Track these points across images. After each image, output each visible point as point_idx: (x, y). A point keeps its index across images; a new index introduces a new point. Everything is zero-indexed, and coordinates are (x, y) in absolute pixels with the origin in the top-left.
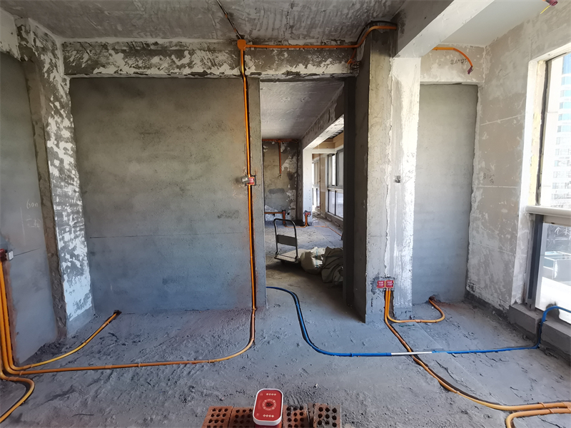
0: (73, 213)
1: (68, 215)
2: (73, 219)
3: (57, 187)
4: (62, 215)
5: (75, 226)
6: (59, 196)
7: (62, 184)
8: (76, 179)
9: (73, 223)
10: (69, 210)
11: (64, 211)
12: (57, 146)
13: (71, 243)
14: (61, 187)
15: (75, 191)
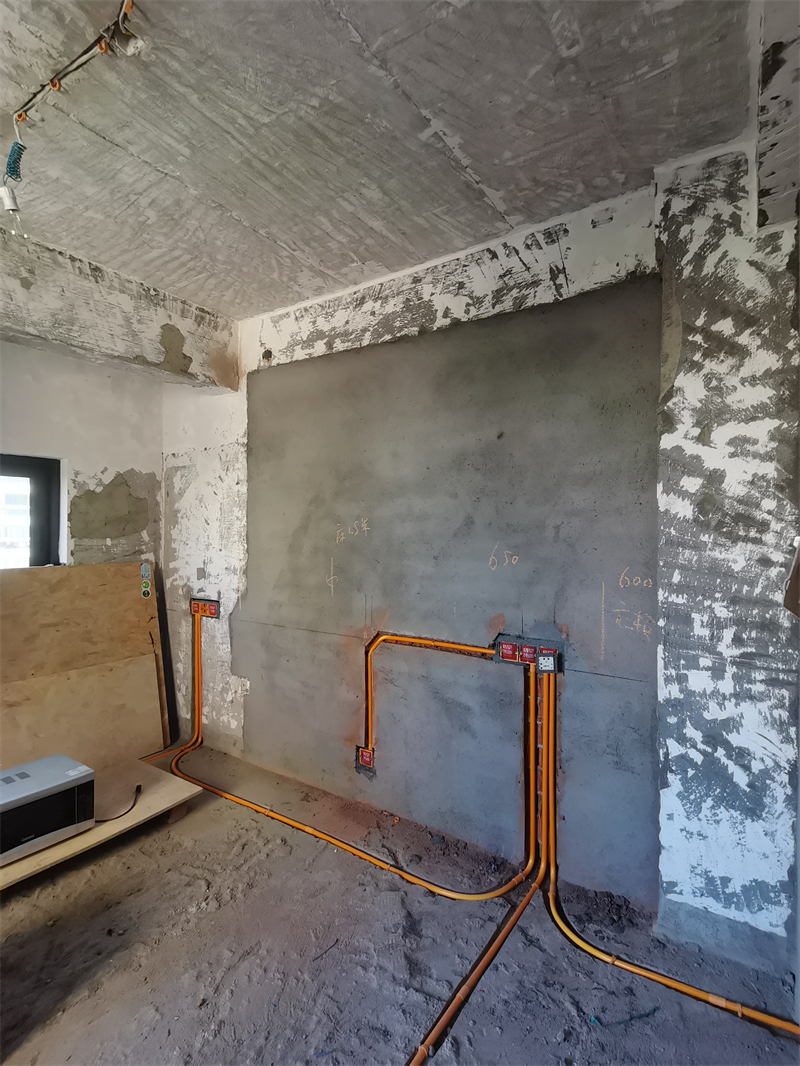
0: (739, 622)
1: (716, 625)
2: (737, 641)
3: (679, 544)
4: (689, 621)
5: (745, 662)
6: (683, 568)
7: (705, 538)
8: (775, 526)
9: (737, 652)
10: (722, 611)
11: (699, 611)
12: (703, 439)
13: (712, 705)
14: (698, 547)
15: (765, 562)
